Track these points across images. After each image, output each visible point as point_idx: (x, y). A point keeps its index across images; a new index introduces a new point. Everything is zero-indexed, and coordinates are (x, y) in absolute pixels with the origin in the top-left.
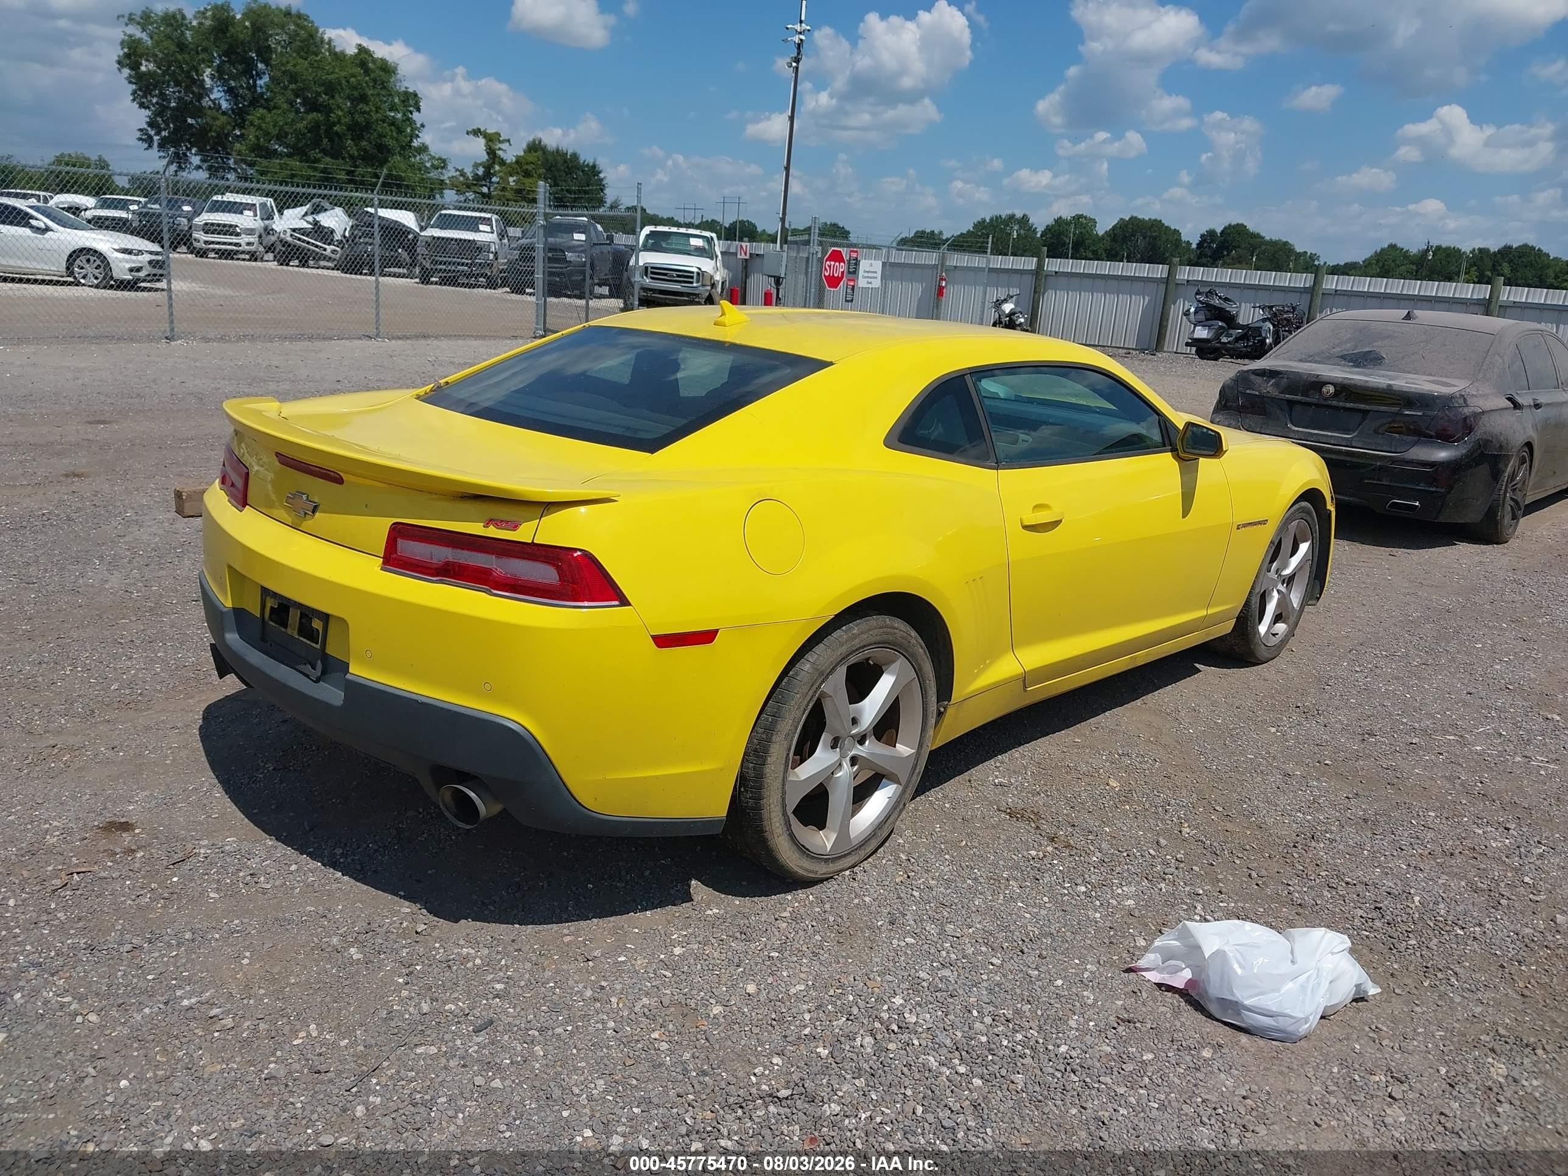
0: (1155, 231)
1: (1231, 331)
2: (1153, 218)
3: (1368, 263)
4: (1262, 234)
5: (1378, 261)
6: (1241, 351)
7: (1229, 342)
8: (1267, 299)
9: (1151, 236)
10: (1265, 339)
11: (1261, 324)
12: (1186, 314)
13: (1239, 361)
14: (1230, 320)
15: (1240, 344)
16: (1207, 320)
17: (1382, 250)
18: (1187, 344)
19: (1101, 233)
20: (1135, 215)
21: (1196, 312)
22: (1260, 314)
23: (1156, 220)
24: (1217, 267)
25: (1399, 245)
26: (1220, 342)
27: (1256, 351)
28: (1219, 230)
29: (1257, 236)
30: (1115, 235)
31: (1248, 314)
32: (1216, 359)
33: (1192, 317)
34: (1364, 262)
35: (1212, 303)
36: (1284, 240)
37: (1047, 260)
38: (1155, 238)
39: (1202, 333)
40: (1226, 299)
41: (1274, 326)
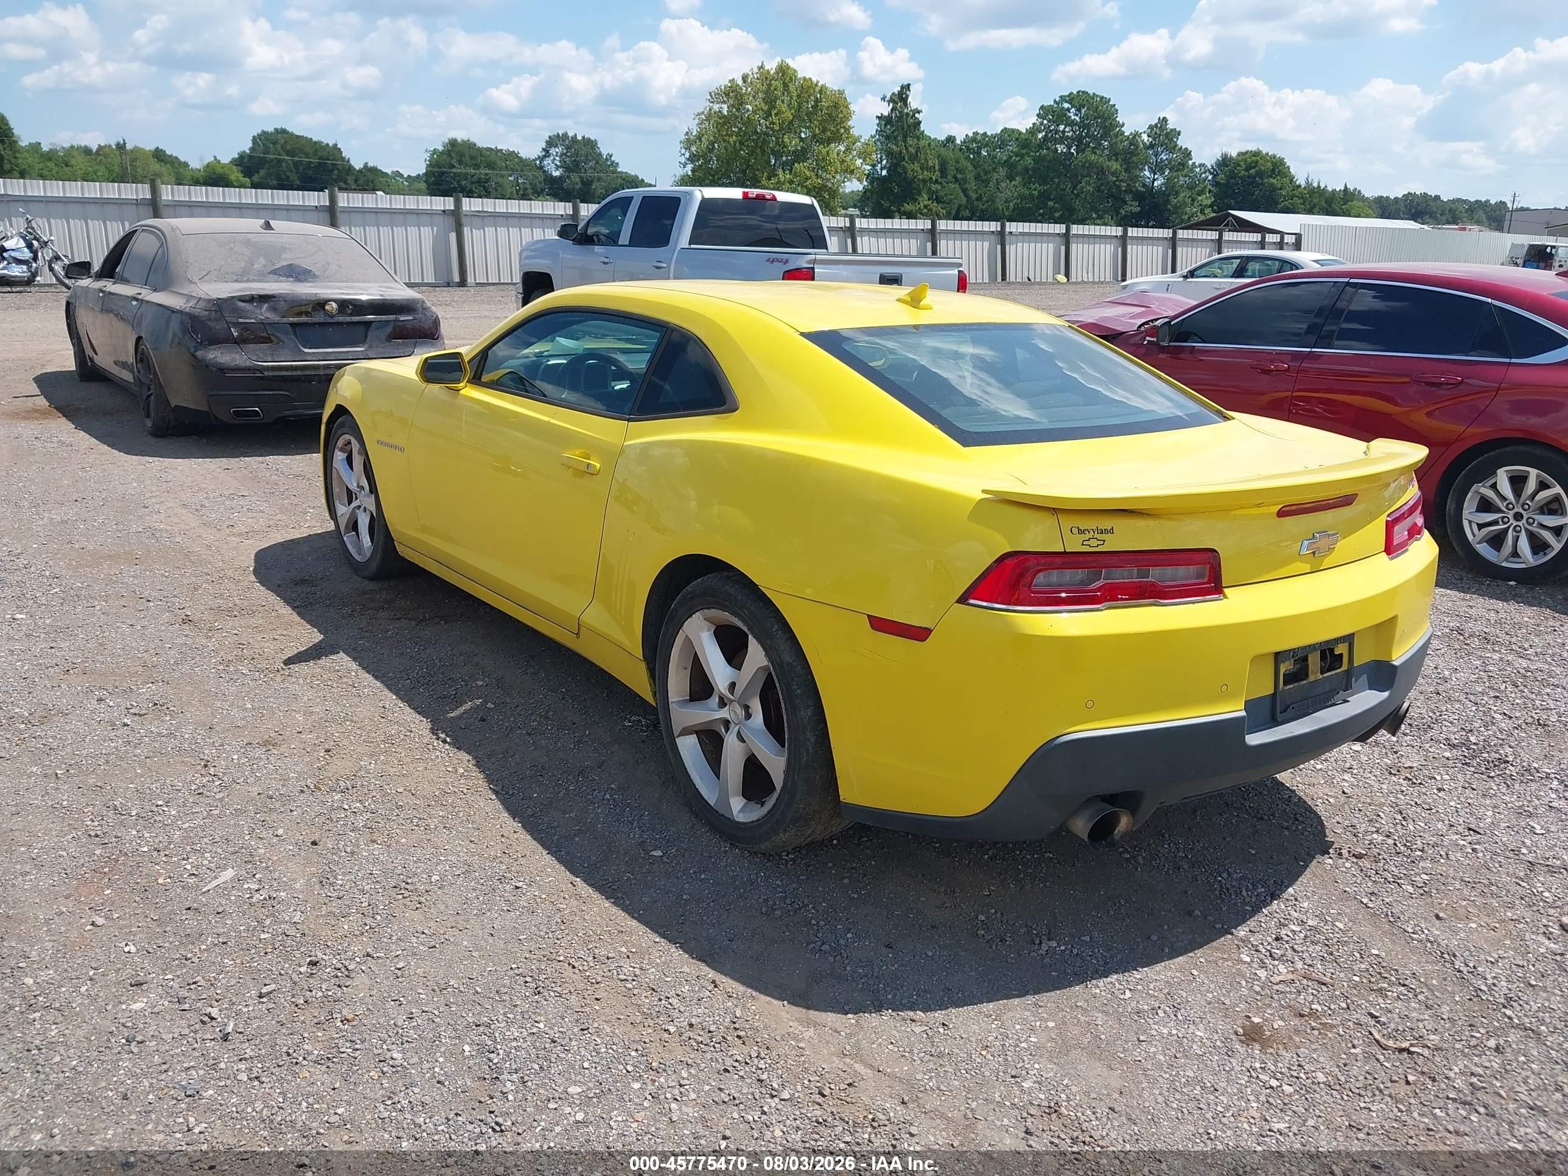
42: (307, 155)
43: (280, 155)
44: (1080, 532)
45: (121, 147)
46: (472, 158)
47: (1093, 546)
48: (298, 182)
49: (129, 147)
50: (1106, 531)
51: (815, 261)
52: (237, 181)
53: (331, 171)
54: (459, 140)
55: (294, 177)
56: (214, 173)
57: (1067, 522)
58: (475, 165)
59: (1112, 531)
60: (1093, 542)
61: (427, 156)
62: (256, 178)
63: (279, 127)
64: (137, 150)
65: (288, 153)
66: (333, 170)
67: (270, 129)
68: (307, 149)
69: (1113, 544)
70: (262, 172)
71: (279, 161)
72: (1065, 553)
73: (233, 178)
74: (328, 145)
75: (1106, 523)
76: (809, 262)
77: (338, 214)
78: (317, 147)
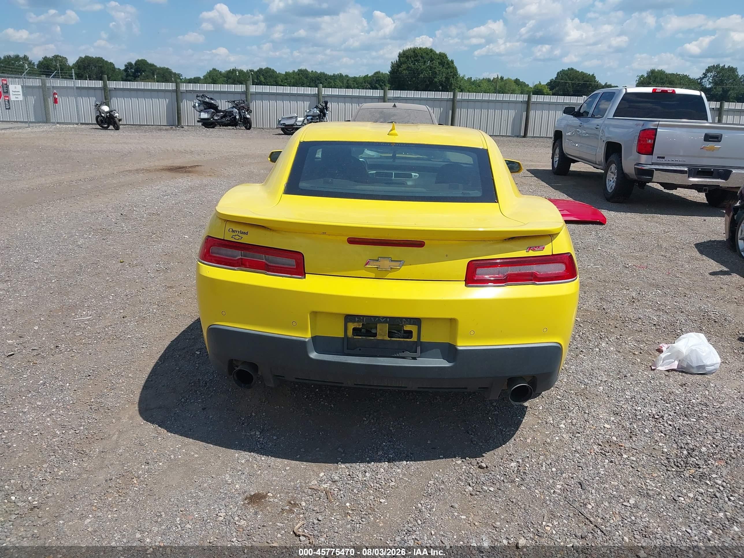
0: (101, 64)
1: (218, 114)
2: (98, 56)
3: (205, 77)
4: (155, 64)
5: (210, 76)
6: (225, 123)
7: (219, 119)
8: (232, 98)
9: (99, 66)
10: (235, 117)
11: (231, 110)
12: (194, 107)
13: (224, 127)
14: (215, 107)
15: (224, 120)
16: (205, 109)
17: (210, 71)
18: (198, 121)
19: (71, 65)
20: (87, 55)
21: (199, 106)
22: (230, 105)
23: (99, 58)
24: (137, 81)
25: (217, 69)
26: (214, 119)
27: (232, 123)
28: (133, 63)
29: (152, 65)
30: (79, 66)
31: (224, 105)
32: (213, 127)
33: (197, 108)
34: (204, 77)
35: (206, 101)
36: (166, 67)
37: (108, 82)
38: (101, 67)
39: (204, 115)
40: (212, 99)
41: (238, 110)
42: (579, 80)
43: (566, 80)
44: (233, 231)
45: (502, 78)
46: (661, 79)
47: (237, 239)
48: (572, 93)
49: (505, 78)
50: (244, 233)
51: (658, 125)
52: (546, 92)
53: (588, 87)
54: (656, 70)
55: (571, 90)
56: (537, 89)
57: (229, 226)
58: (662, 83)
59: (246, 234)
60: (237, 237)
61: (637, 78)
62: (554, 91)
63: (570, 67)
64: (508, 79)
65: (570, 79)
66: (589, 86)
67: (566, 69)
68: (580, 77)
69: (246, 240)
70: (557, 88)
71: (566, 83)
72: (224, 240)
73: (545, 91)
74: (590, 74)
75: (245, 229)
76: (655, 125)
77: (531, 105)
78: (583, 75)
